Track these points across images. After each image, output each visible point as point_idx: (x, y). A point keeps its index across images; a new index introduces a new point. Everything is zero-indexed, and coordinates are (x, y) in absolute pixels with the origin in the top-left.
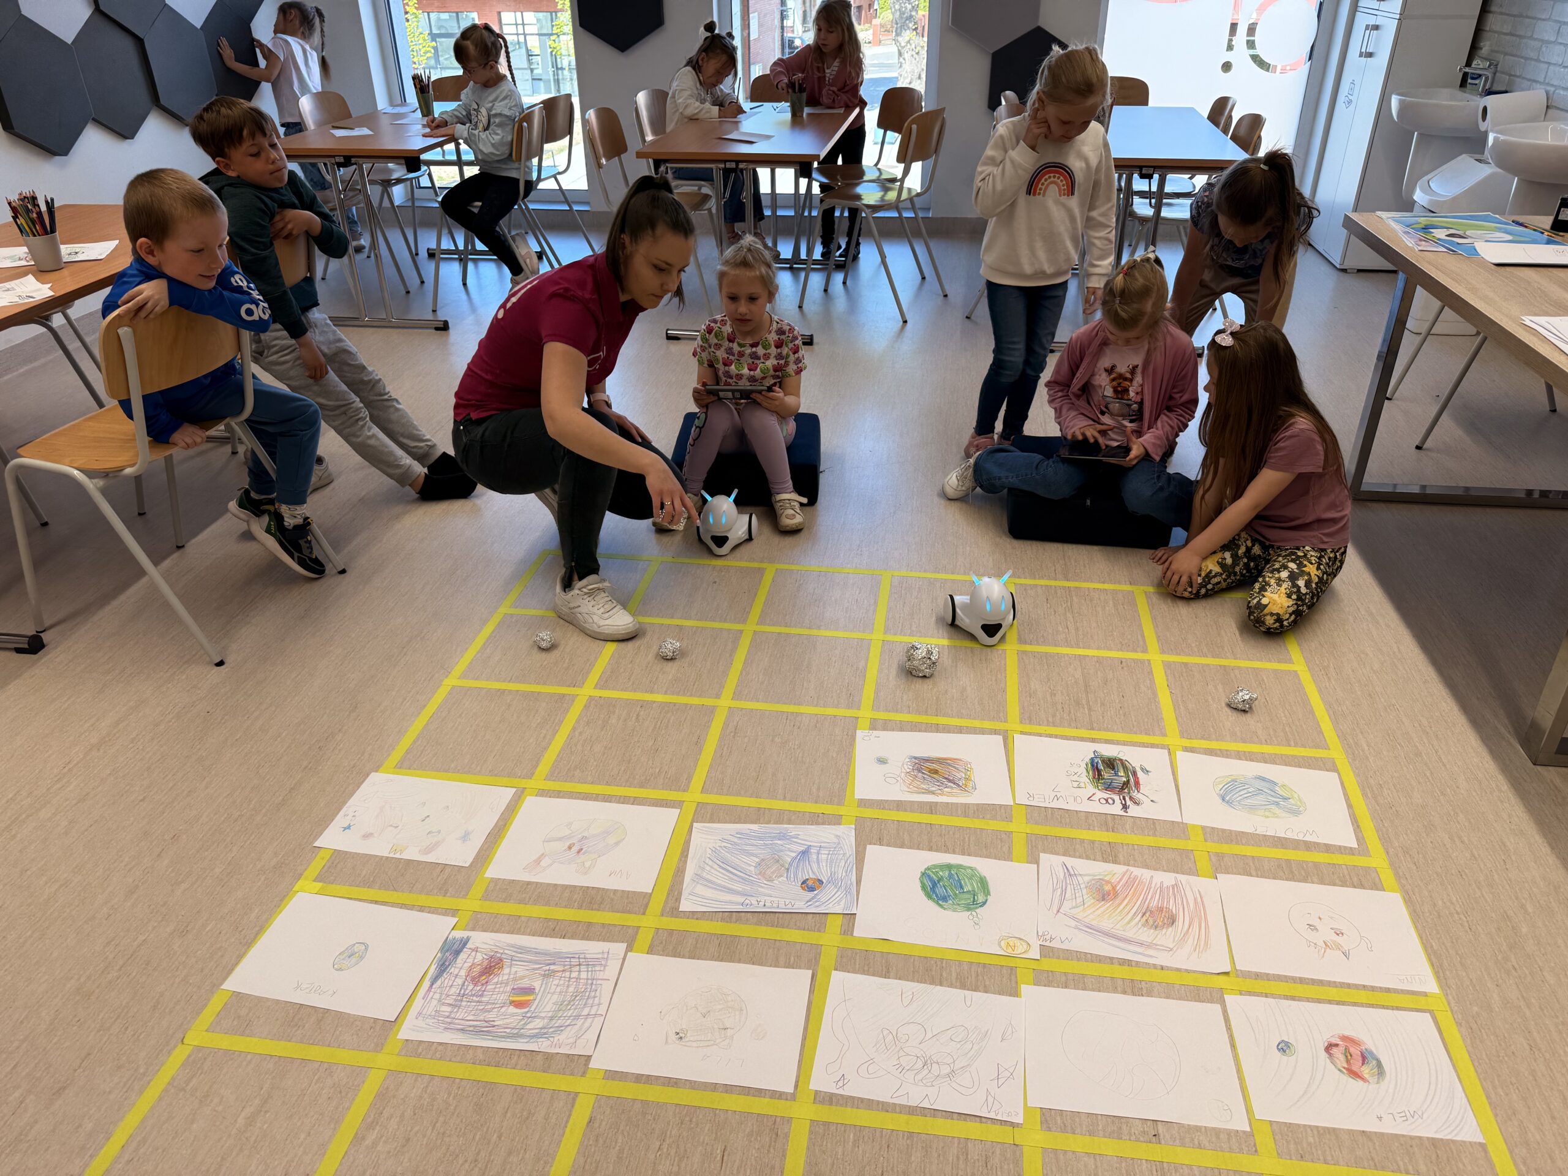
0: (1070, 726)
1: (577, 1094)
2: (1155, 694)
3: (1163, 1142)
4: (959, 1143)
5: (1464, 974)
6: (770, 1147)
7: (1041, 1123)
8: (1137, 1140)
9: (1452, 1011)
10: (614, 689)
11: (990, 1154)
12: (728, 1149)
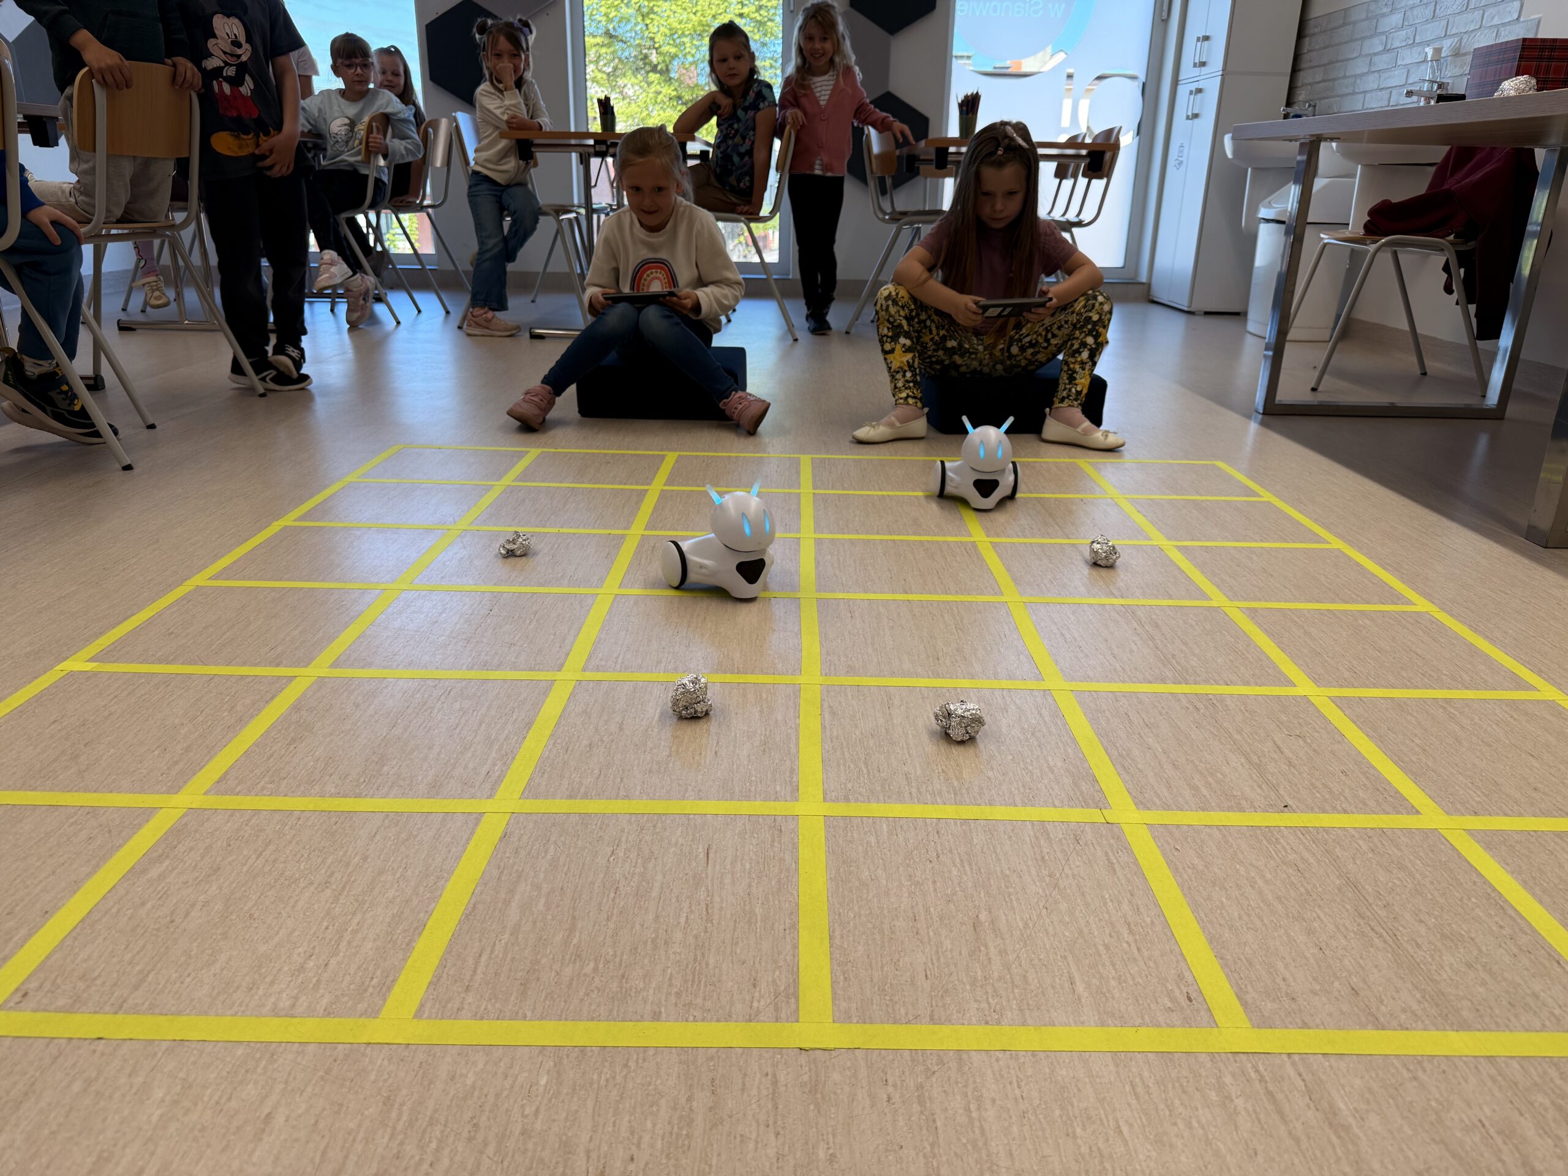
1: (482, 814)
3: (1298, 811)
4: (1033, 825)
6: (773, 842)
7: (1136, 804)
8: (1265, 811)
11: (1079, 832)
12: (714, 847)
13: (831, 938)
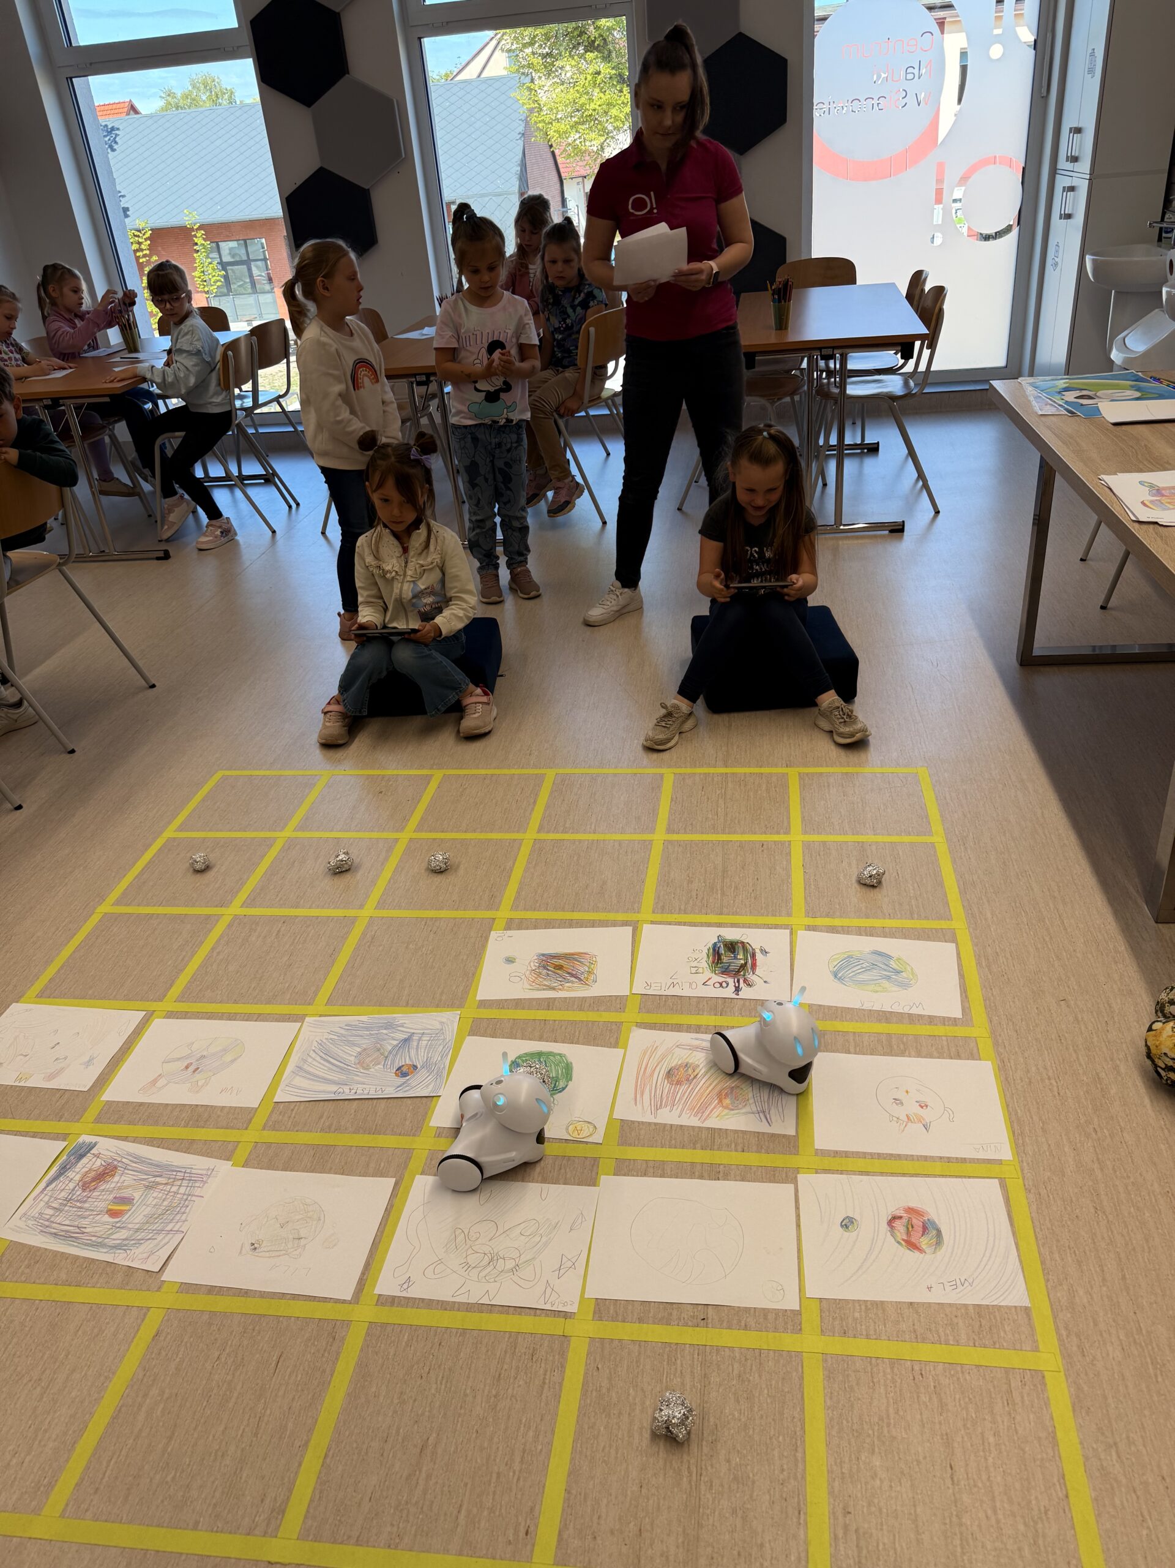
0: (700, 912)
1: (148, 1309)
2: (789, 876)
3: (710, 1326)
4: (509, 1338)
5: (1044, 1140)
6: (325, 1351)
7: (595, 1313)
8: (686, 1325)
9: (1024, 1178)
10: (260, 906)
11: (538, 1346)
12: (284, 1355)
13: (326, 1456)
